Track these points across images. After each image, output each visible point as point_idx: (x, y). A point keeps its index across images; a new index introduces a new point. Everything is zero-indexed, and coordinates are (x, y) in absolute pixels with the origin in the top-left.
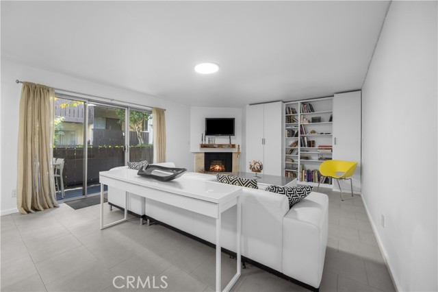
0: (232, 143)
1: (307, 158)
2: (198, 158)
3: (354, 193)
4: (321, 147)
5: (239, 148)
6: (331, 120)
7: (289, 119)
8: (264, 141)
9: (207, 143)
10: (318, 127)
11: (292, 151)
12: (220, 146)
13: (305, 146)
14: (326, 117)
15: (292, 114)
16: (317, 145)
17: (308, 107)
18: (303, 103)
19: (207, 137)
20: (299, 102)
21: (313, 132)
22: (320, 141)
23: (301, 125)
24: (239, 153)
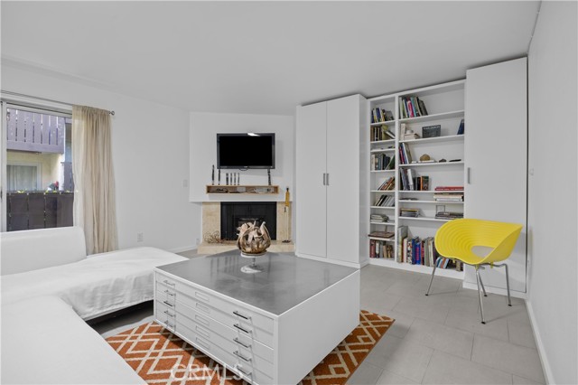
0: (274, 184)
1: (413, 213)
2: (209, 214)
3: (513, 294)
4: (442, 190)
5: (288, 194)
6: (461, 131)
7: (378, 133)
8: (326, 179)
9: (223, 183)
10: (434, 148)
11: (384, 198)
12: (250, 189)
13: (408, 188)
14: (451, 126)
15: (383, 122)
16: (433, 185)
17: (415, 104)
18: (406, 98)
19: (224, 172)
20: (396, 95)
21: (426, 158)
22: (439, 178)
23: (401, 145)
24: (288, 203)
